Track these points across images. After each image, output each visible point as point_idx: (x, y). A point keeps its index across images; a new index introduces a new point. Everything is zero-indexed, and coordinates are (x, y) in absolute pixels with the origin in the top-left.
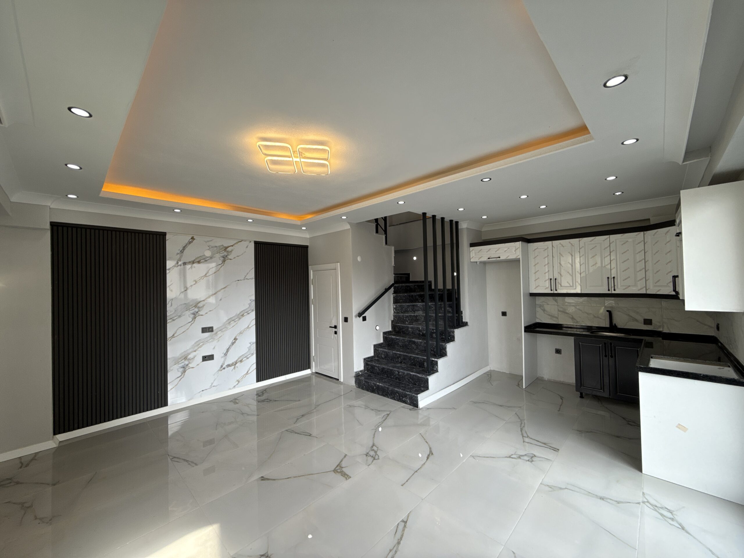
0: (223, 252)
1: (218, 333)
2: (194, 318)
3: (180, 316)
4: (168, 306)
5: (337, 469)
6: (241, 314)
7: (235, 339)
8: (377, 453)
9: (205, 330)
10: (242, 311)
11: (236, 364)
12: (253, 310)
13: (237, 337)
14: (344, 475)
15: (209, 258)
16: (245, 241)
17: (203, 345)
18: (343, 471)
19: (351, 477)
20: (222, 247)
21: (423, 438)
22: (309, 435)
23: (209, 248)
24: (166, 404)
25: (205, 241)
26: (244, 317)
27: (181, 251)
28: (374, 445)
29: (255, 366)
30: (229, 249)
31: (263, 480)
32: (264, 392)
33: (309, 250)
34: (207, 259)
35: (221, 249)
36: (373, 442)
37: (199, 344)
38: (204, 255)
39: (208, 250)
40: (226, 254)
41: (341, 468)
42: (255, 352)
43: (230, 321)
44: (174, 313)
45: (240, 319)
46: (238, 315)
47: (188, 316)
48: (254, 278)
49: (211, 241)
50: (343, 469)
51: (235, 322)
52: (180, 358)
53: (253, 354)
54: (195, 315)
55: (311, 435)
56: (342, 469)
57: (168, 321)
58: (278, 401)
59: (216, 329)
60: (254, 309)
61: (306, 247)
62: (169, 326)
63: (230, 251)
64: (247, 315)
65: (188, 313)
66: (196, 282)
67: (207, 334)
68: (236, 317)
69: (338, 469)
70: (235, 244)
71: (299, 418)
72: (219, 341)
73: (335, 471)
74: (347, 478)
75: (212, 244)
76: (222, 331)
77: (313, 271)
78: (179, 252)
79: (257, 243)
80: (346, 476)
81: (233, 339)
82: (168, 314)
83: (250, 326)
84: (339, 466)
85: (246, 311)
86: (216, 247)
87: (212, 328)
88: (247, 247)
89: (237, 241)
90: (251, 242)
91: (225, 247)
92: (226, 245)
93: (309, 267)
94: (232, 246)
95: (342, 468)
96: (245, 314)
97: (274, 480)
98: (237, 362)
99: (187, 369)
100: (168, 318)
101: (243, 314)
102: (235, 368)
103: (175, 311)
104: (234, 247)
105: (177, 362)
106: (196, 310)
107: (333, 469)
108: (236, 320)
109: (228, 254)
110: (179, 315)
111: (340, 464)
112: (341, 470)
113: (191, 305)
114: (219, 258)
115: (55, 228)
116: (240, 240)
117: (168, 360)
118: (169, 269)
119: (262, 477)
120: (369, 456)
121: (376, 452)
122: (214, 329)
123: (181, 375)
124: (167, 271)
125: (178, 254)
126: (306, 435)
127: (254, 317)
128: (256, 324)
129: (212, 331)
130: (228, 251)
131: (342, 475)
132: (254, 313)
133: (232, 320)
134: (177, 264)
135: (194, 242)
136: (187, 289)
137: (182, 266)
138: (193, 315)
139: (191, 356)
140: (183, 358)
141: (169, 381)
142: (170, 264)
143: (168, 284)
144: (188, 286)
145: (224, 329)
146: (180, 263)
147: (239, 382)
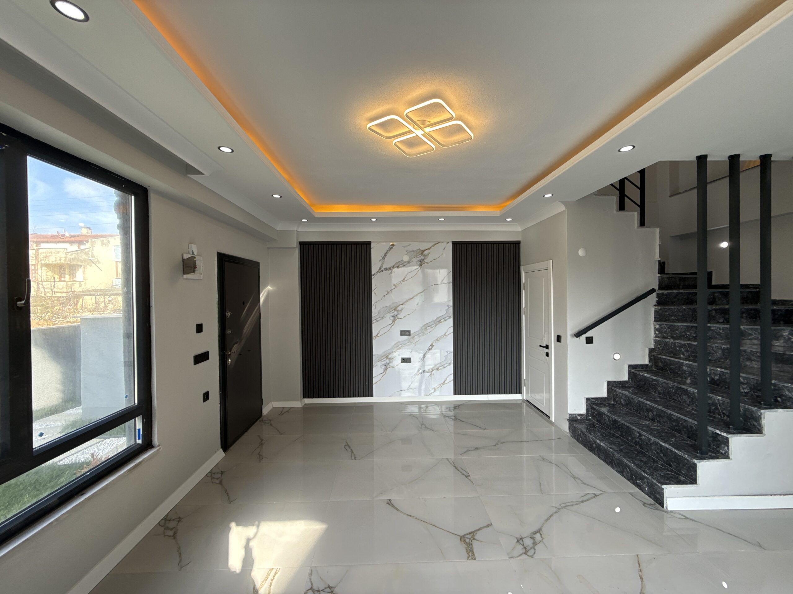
0: (420, 255)
1: (415, 337)
2: (394, 321)
3: (382, 318)
4: (373, 308)
5: (467, 536)
6: (438, 320)
7: (432, 345)
8: (536, 547)
9: (404, 333)
10: (439, 317)
11: (432, 371)
12: (450, 317)
13: (434, 344)
14: (469, 551)
15: (407, 263)
16: (442, 243)
17: (401, 347)
18: (471, 544)
19: (475, 559)
20: (419, 251)
21: (640, 566)
22: (466, 475)
23: (406, 253)
24: (372, 395)
25: (403, 246)
26: (441, 323)
27: (383, 258)
28: (540, 532)
29: (452, 377)
30: (426, 252)
31: (388, 503)
32: (458, 407)
33: (522, 245)
34: (405, 263)
35: (418, 253)
36: (542, 527)
37: (399, 346)
38: (403, 260)
39: (406, 254)
40: (422, 257)
41: (472, 539)
42: (453, 362)
43: (426, 327)
44: (377, 315)
45: (436, 325)
46: (435, 320)
47: (388, 319)
48: (452, 281)
49: (409, 245)
50: (475, 543)
51: (432, 328)
52: (383, 357)
53: (450, 364)
54: (395, 318)
55: (469, 476)
56: (472, 541)
57: (373, 322)
58: (463, 421)
59: (413, 333)
60: (452, 316)
61: (518, 243)
62: (374, 326)
63: (427, 254)
64: (443, 322)
65: (388, 315)
66: (396, 286)
67: (405, 337)
68: (433, 323)
69: (467, 538)
70: (432, 247)
71: (470, 450)
72: (416, 345)
73: (463, 538)
74: (470, 558)
75: (410, 248)
76: (419, 336)
77: (525, 273)
78: (381, 258)
79: (455, 244)
80: (471, 553)
81: (430, 345)
82: (373, 315)
83: (447, 334)
84: (472, 534)
85: (444, 317)
86: (413, 251)
87: (409, 332)
88: (444, 249)
89: (434, 244)
90: (448, 243)
91: (422, 251)
92: (423, 249)
93: (521, 267)
94: (429, 249)
95: (474, 539)
96: (441, 321)
97: (397, 510)
98: (434, 369)
99: (388, 367)
100: (373, 319)
101: (440, 321)
102: (431, 374)
103: (379, 313)
104: (430, 250)
105: (380, 360)
106: (396, 313)
107: (462, 535)
108: (433, 325)
109: (425, 258)
110: (382, 316)
111: (475, 532)
112: (470, 541)
113: (391, 309)
114: (416, 262)
115: (302, 246)
116: (437, 242)
117: (373, 357)
118: (374, 275)
119: (390, 500)
120: (520, 544)
121: (535, 544)
122: (412, 332)
123: (383, 372)
124: (373, 277)
125: (380, 260)
126: (463, 474)
127: (452, 325)
128: (453, 332)
129: (410, 335)
130: (424, 255)
131: (466, 550)
132: (451, 320)
133: (429, 325)
134: (380, 270)
135: (393, 248)
136: (388, 293)
137: (384, 271)
138: (393, 318)
139: (390, 356)
140: (385, 357)
141: (374, 374)
142: (374, 270)
143: (373, 288)
144: (389, 291)
145: (421, 334)
146: (382, 269)
147: (435, 390)
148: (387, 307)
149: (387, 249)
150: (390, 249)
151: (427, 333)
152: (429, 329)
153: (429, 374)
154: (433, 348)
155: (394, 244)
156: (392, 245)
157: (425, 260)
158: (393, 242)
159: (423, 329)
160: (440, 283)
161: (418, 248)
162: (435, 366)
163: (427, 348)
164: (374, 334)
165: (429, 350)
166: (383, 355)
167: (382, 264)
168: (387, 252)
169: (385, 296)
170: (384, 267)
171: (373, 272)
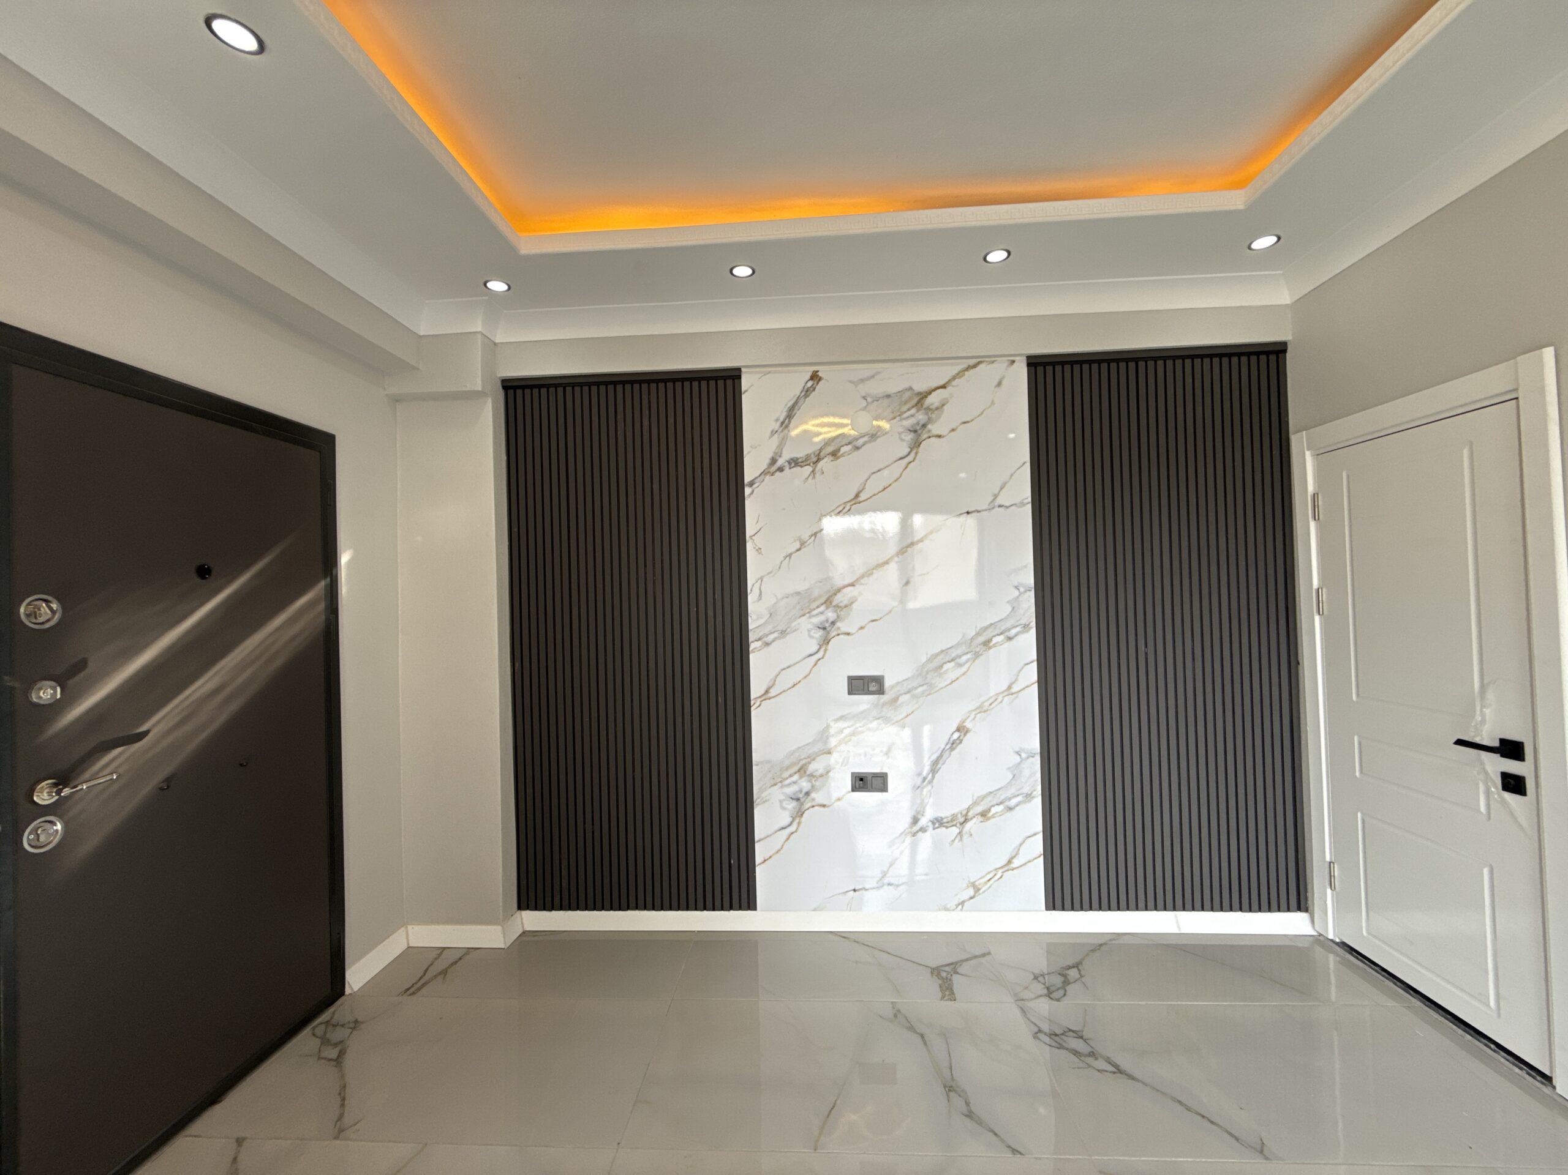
0: (913, 411)
1: (901, 699)
2: (826, 641)
3: (783, 633)
7: (962, 729)
9: (860, 685)
10: (986, 629)
11: (966, 821)
15: (866, 439)
16: (992, 362)
17: (853, 734)
24: (749, 903)
26: (993, 650)
27: (782, 423)
29: (1037, 845)
33: (1291, 358)
37: (843, 731)
42: (1039, 788)
43: (936, 665)
44: (767, 622)
45: (977, 655)
47: (805, 639)
48: (1030, 499)
49: (873, 377)
51: (960, 665)
52: (788, 768)
54: (827, 632)
57: (752, 647)
59: (892, 687)
60: (1033, 624)
61: (1276, 352)
62: (755, 660)
63: (936, 404)
64: (1001, 643)
65: (806, 624)
67: (865, 701)
68: (963, 648)
72: (904, 728)
75: (876, 388)
76: (914, 696)
77: (1317, 455)
78: (777, 426)
79: (1037, 365)
81: (954, 729)
82: (752, 625)
83: (1015, 689)
85: (1002, 627)
86: (888, 396)
87: (879, 681)
88: (999, 384)
89: (961, 367)
90: (1013, 362)
94: (943, 387)
96: (995, 640)
98: (970, 814)
99: (807, 805)
100: (751, 637)
101: (990, 640)
102: (962, 834)
103: (771, 614)
106: (831, 615)
109: (929, 419)
110: (781, 627)
113: (815, 600)
115: (511, 392)
116: (972, 362)
118: (751, 484)
122: (888, 683)
123: (789, 825)
124: (747, 491)
125: (773, 433)
127: (1033, 655)
128: (1039, 681)
129: (881, 691)
130: (928, 409)
132: (1031, 636)
133: (948, 658)
134: (774, 467)
135: (818, 387)
136: (803, 544)
137: (787, 470)
138: (821, 633)
139: (816, 766)
140: (796, 768)
141: (759, 831)
142: (752, 465)
143: (749, 531)
144: (805, 537)
145: (920, 689)
146: (780, 462)
147: (977, 890)
148: (798, 593)
149: (797, 390)
150: (807, 392)
151: (943, 684)
152: (951, 671)
153: (955, 830)
154: (967, 740)
155: (820, 374)
156: (815, 377)
157: (929, 426)
158: (816, 368)
159: (927, 673)
160: (986, 507)
161: (907, 386)
162: (975, 803)
163: (946, 741)
164: (755, 690)
165: (953, 745)
166: (787, 763)
167: (781, 446)
168: (796, 403)
169: (790, 555)
170: (786, 455)
171: (750, 471)
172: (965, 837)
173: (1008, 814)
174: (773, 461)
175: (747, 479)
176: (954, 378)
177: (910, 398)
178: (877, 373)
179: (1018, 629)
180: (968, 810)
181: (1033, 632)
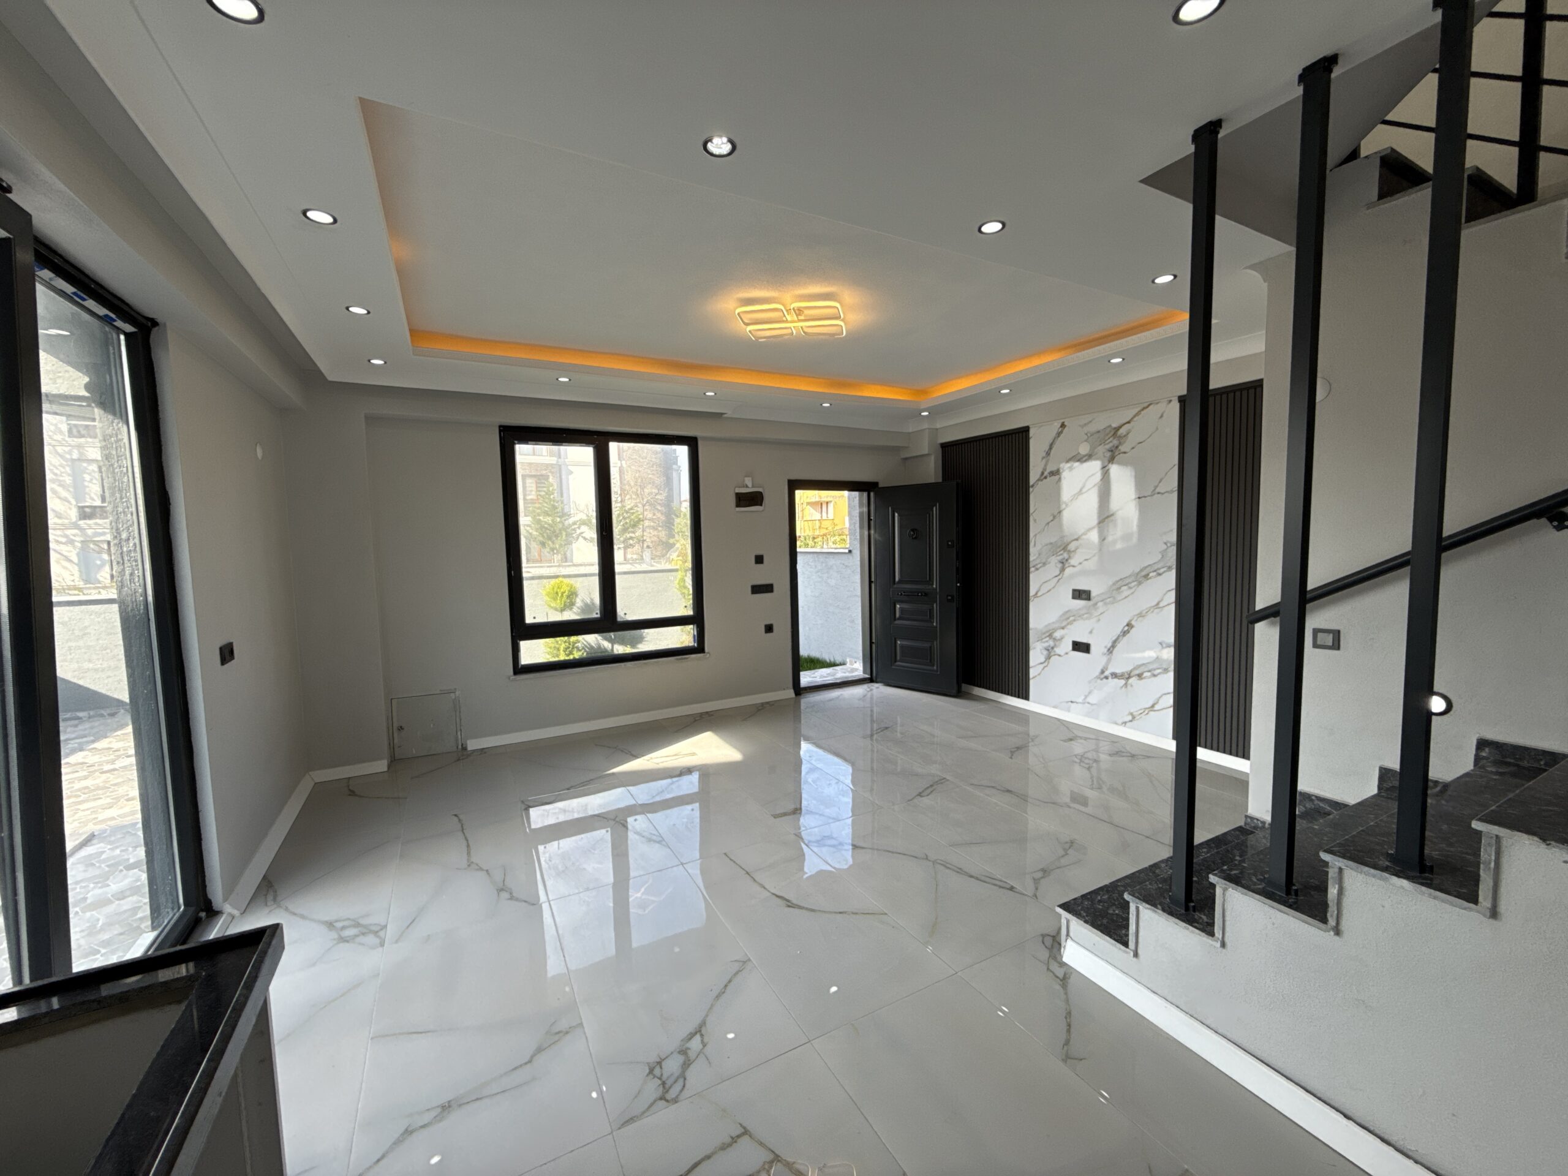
0: (1111, 439)
1: (1099, 605)
2: (1063, 570)
3: (1044, 564)
4: (1031, 545)
6: (1143, 573)
7: (1130, 625)
9: (1078, 594)
10: (1146, 568)
11: (1130, 677)
12: (1170, 568)
13: (1133, 623)
15: (1086, 458)
16: (1157, 403)
17: (1074, 620)
20: (1109, 429)
23: (1086, 437)
24: (1025, 696)
25: (1080, 426)
26: (1149, 580)
27: (1047, 453)
29: (1170, 700)
30: (1122, 431)
34: (1088, 455)
35: (1107, 434)
37: (1068, 618)
38: (1079, 453)
39: (1086, 441)
40: (1116, 442)
43: (1119, 586)
44: (1037, 558)
45: (1140, 583)
46: (1138, 574)
47: (1053, 568)
48: (1177, 489)
49: (1091, 422)
51: (1130, 588)
52: (1044, 633)
53: (1167, 671)
54: (1064, 563)
57: (1031, 570)
59: (1095, 597)
60: (1175, 566)
62: (1032, 576)
63: (1125, 433)
64: (1155, 577)
65: (1054, 560)
66: (1067, 505)
67: (1080, 603)
68: (1133, 578)
72: (1099, 620)
75: (1093, 428)
76: (1107, 603)
78: (1043, 456)
79: (1185, 401)
81: (1125, 624)
82: (1031, 558)
83: (1161, 605)
85: (1156, 567)
86: (1099, 432)
87: (1088, 593)
88: (1162, 416)
89: (1139, 409)
90: (1170, 401)
91: (1115, 428)
92: (1116, 424)
96: (1151, 575)
98: (1132, 674)
99: (1052, 654)
100: (1031, 565)
101: (1148, 575)
102: (1126, 684)
103: (1039, 554)
105: (1041, 638)
106: (1065, 555)
108: (1133, 584)
109: (1120, 443)
110: (1044, 561)
113: (1059, 547)
114: (1103, 453)
115: (944, 450)
117: (1031, 632)
118: (1033, 486)
122: (1093, 594)
123: (1045, 662)
124: (1031, 489)
129: (1089, 599)
130: (1120, 437)
132: (1173, 574)
133: (1124, 583)
134: (1043, 477)
135: (1064, 431)
136: (1054, 517)
137: (1048, 478)
138: (1061, 565)
139: (1057, 634)
140: (1047, 634)
141: (1032, 663)
142: (1033, 476)
143: (1031, 511)
144: (1056, 513)
145: (1109, 600)
146: (1046, 473)
147: (1134, 718)
148: (1051, 543)
149: (1054, 434)
150: (1059, 434)
151: (1121, 598)
152: (1125, 592)
153: (1123, 682)
154: (1133, 631)
155: (1066, 423)
156: (1063, 426)
157: (1120, 447)
158: (1063, 421)
159: (1113, 591)
160: (1150, 494)
161: (1108, 425)
162: (1135, 669)
163: (1120, 630)
164: (1032, 592)
165: (1125, 633)
166: (1044, 631)
167: (1046, 465)
168: (1054, 441)
169: (1048, 523)
170: (1048, 470)
171: (1032, 481)
172: (1129, 687)
173: (1153, 679)
174: (1043, 473)
175: (1031, 483)
176: (1135, 416)
177: (1110, 432)
178: (1094, 419)
179: (1165, 569)
180: (1131, 671)
181: (1174, 572)
